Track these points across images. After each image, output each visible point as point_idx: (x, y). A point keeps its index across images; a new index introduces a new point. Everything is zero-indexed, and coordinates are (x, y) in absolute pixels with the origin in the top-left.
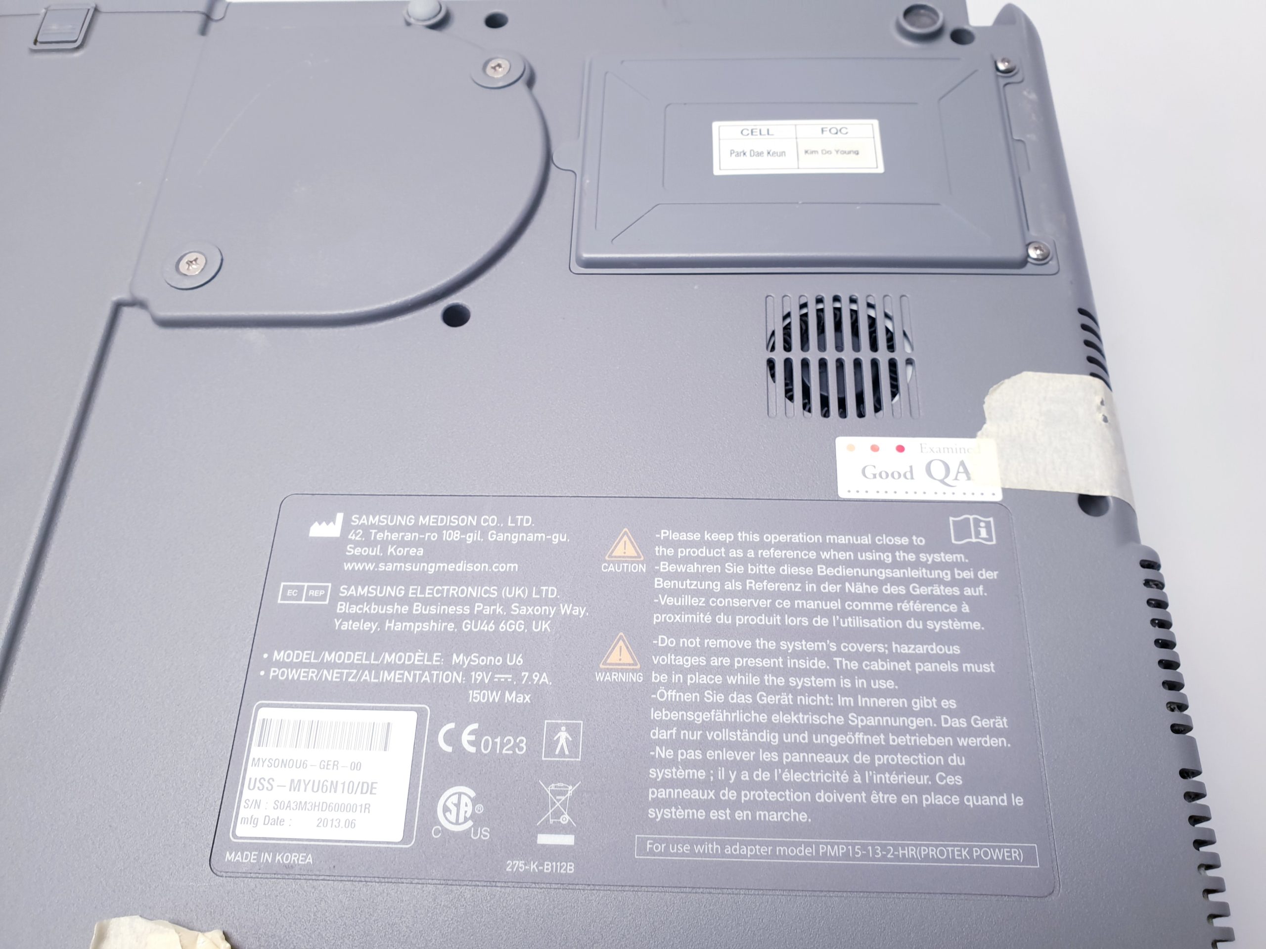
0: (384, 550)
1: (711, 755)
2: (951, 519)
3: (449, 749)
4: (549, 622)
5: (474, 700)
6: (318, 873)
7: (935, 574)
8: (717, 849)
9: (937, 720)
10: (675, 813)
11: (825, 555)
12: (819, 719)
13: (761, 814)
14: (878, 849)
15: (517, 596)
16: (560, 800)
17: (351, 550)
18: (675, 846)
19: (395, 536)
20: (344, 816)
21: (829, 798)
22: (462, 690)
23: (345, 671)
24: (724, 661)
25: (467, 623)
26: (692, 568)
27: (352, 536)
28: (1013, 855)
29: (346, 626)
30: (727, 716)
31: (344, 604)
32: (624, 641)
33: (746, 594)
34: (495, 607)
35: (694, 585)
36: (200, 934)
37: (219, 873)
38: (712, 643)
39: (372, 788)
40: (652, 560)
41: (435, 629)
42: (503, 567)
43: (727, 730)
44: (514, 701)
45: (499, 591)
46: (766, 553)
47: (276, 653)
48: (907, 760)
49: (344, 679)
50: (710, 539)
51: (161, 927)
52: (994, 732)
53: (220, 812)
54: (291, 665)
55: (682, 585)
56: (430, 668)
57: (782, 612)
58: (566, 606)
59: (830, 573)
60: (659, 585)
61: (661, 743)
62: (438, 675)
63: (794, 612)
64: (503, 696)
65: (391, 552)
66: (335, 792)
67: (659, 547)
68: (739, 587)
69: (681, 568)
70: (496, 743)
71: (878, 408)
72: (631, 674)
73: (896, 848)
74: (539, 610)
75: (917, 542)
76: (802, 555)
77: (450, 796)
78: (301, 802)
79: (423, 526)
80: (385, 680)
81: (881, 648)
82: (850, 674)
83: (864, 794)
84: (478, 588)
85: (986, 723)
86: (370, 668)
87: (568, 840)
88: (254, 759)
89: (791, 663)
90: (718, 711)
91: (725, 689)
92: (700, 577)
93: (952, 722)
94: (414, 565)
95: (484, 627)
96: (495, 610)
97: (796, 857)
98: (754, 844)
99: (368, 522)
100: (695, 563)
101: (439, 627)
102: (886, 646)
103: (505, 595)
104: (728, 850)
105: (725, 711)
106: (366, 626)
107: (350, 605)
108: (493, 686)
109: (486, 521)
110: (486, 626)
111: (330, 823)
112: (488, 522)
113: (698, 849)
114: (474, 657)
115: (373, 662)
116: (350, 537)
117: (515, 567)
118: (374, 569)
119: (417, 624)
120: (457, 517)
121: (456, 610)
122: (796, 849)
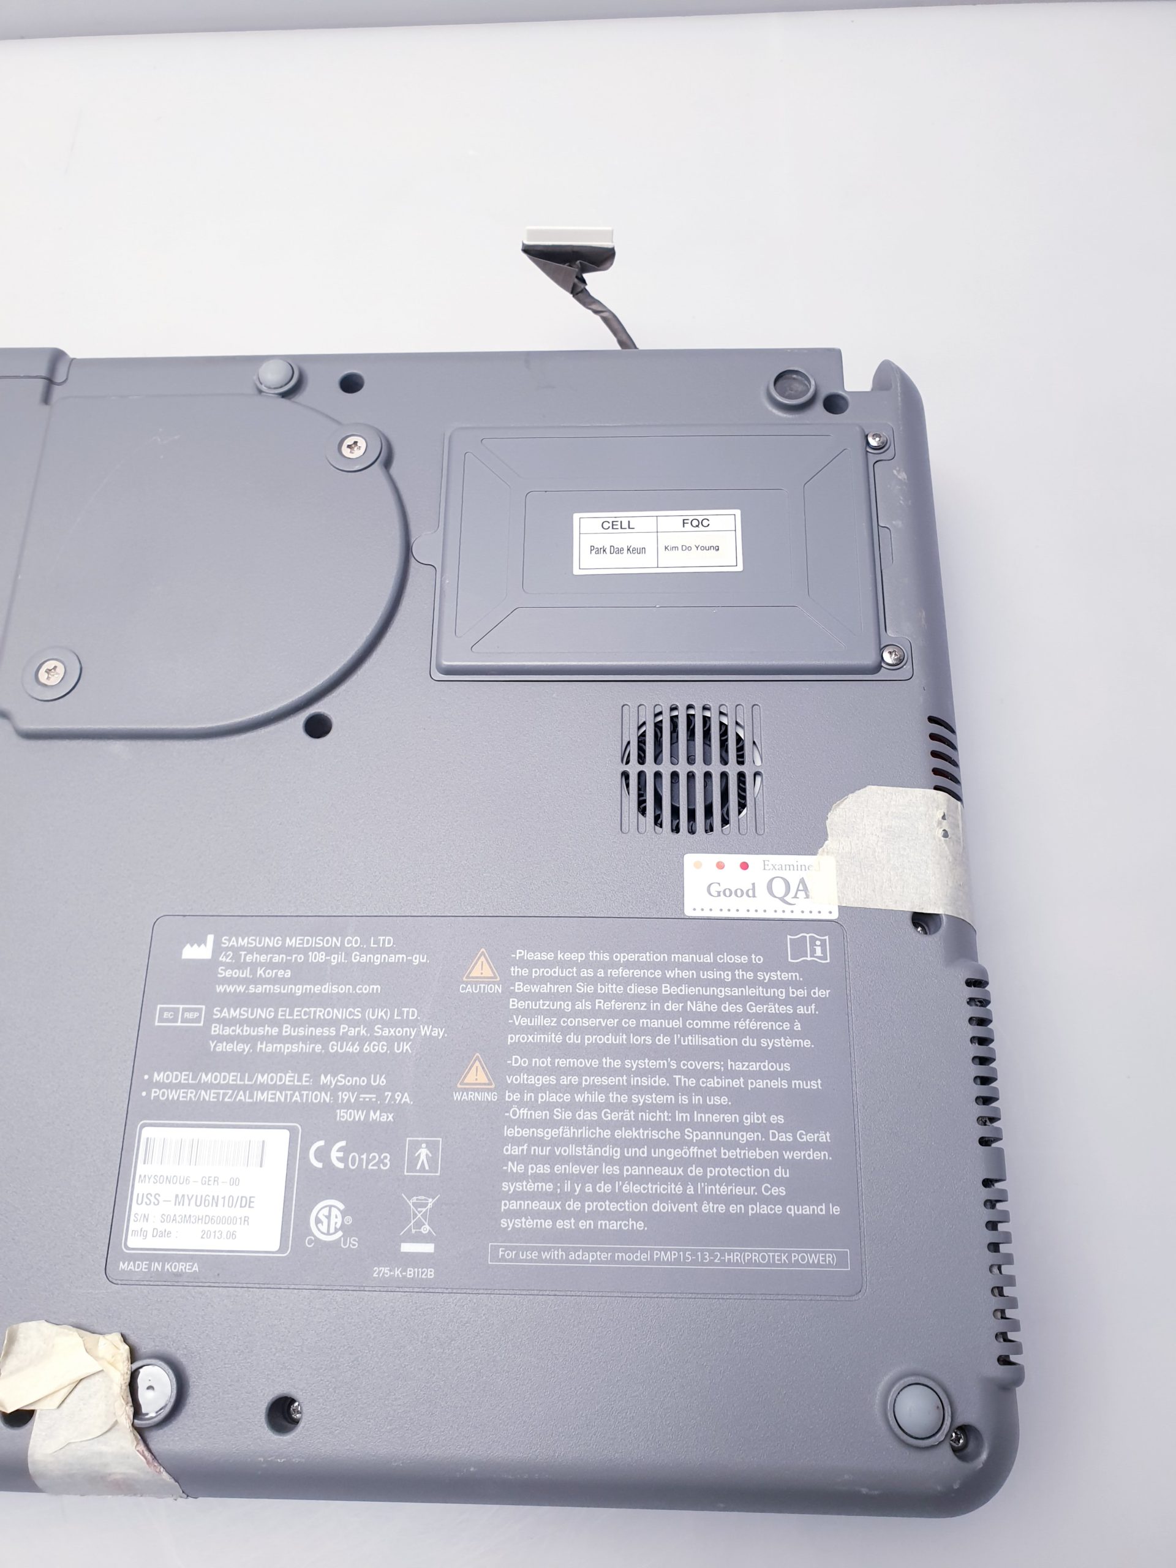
0: (253, 972)
1: (559, 1169)
2: (789, 937)
3: (319, 1165)
4: (410, 1043)
5: (341, 1119)
6: (204, 1280)
7: (771, 992)
8: (562, 1255)
9: (765, 1135)
10: (525, 1223)
11: (670, 974)
12: (658, 1134)
13: (602, 1223)
14: (706, 1255)
15: (379, 1018)
16: (421, 1211)
17: (223, 973)
18: (525, 1253)
19: (263, 958)
20: (225, 1228)
21: (664, 1208)
22: (329, 1108)
23: (222, 1092)
24: (573, 1080)
25: (333, 1045)
26: (545, 989)
27: (223, 958)
28: (827, 1259)
29: (221, 1048)
30: (574, 1132)
31: (218, 1026)
32: (480, 1062)
33: (594, 1013)
34: (359, 1029)
35: (546, 1005)
36: (101, 1337)
37: (114, 1281)
38: (562, 1062)
39: (250, 1202)
40: (507, 981)
41: (304, 1051)
42: (366, 989)
43: (574, 1146)
44: (378, 1120)
45: (363, 1012)
46: (614, 973)
47: (156, 1074)
48: (736, 1172)
49: (221, 1100)
50: (563, 959)
51: (65, 1330)
52: (817, 1146)
53: (112, 1225)
54: (170, 1086)
55: (536, 1006)
56: (301, 1088)
57: (628, 1031)
58: (426, 1028)
59: (674, 992)
60: (513, 1005)
61: (512, 1158)
62: (307, 1095)
63: (639, 1031)
64: (367, 1115)
65: (260, 974)
66: (217, 1206)
67: (514, 968)
68: (588, 1007)
69: (535, 989)
70: (363, 1159)
71: (725, 821)
72: (486, 1093)
73: (722, 1253)
74: (401, 1032)
75: (755, 961)
76: (648, 974)
78: (185, 1216)
79: (290, 947)
80: (258, 1100)
81: (717, 1065)
82: (688, 1091)
83: (695, 1205)
84: (343, 1010)
85: (810, 1137)
86: (244, 1088)
87: (429, 1248)
88: (140, 1176)
89: (634, 1081)
90: (565, 1127)
91: (572, 1106)
92: (553, 997)
93: (779, 1136)
94: (282, 987)
95: (349, 1048)
96: (359, 1032)
97: (633, 1262)
98: (595, 1250)
99: (237, 943)
100: (548, 984)
101: (308, 1048)
102: (722, 1063)
103: (369, 1017)
104: (572, 1256)
105: (572, 1128)
106: (240, 1047)
107: (223, 1027)
108: (359, 1105)
109: (349, 942)
110: (351, 1047)
111: (213, 1234)
112: (352, 943)
113: (545, 1255)
114: (341, 1077)
115: (246, 1082)
116: (220, 959)
117: (377, 989)
118: (244, 991)
119: (287, 1045)
120: (322, 938)
121: (323, 1032)
122: (633, 1255)
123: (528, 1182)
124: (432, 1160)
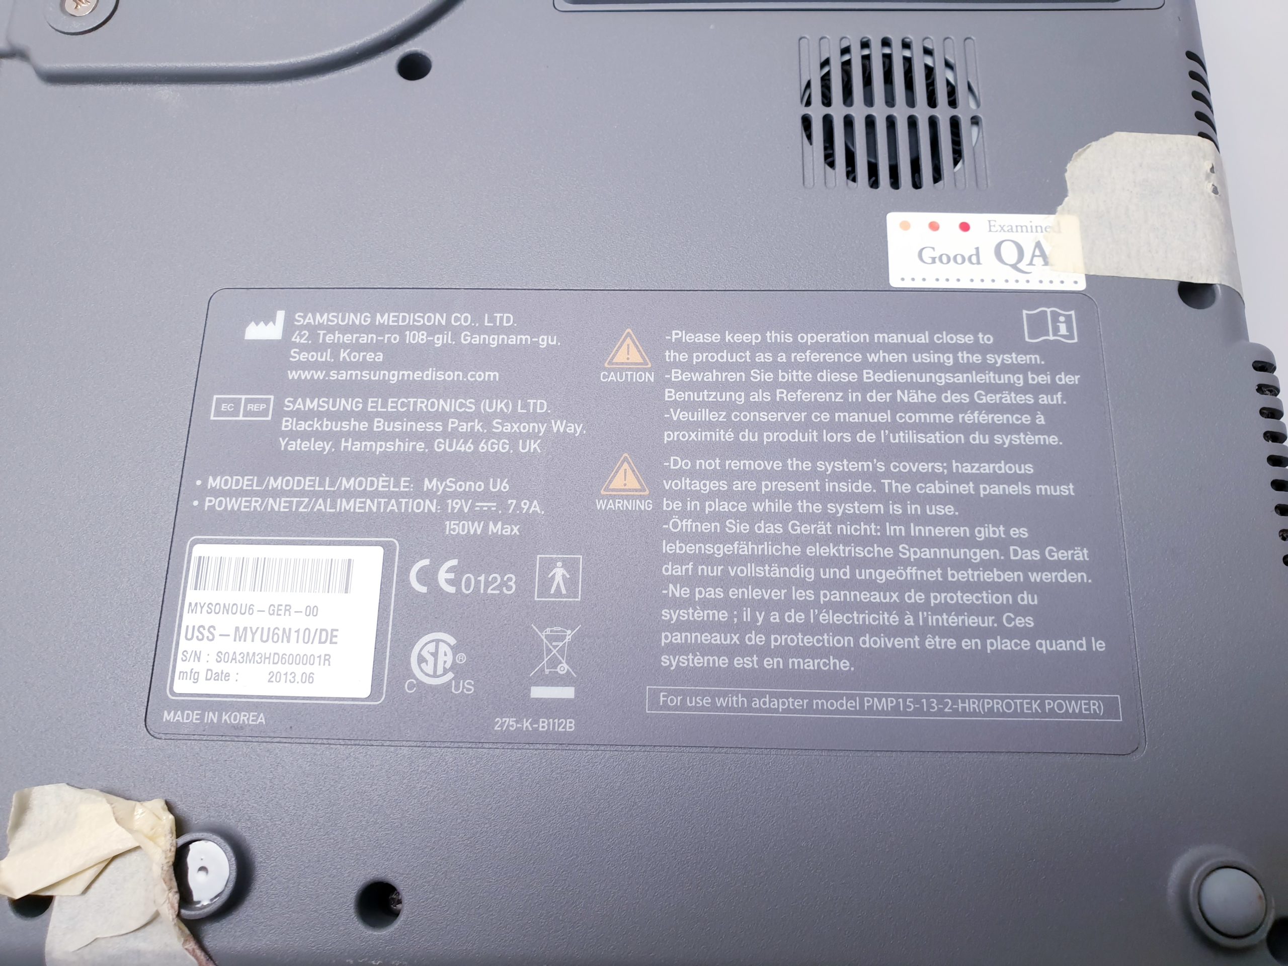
0: (335, 355)
1: (734, 593)
2: (1025, 312)
3: (424, 590)
4: (539, 441)
5: (452, 532)
6: (272, 735)
7: (1005, 378)
8: (743, 701)
9: (1005, 552)
10: (693, 660)
11: (872, 358)
12: (863, 551)
13: (794, 662)
14: (933, 702)
15: (498, 410)
16: (558, 646)
17: (297, 356)
18: (694, 698)
19: (347, 338)
20: (299, 669)
21: (875, 642)
22: (437, 520)
23: (295, 500)
24: (749, 486)
25: (439, 443)
26: (711, 377)
27: (296, 338)
28: (1092, 707)
29: (294, 446)
30: (753, 549)
31: (290, 420)
32: (629, 463)
33: (775, 406)
34: (473, 423)
35: (712, 396)
36: (138, 803)
37: (156, 735)
38: (735, 465)
39: (332, 636)
40: (662, 368)
41: (402, 450)
42: (481, 376)
43: (753, 565)
44: (499, 533)
45: (477, 404)
46: (800, 357)
47: (211, 479)
48: (968, 598)
49: (294, 510)
50: (732, 341)
51: (93, 796)
52: (1072, 566)
53: (153, 666)
54: (229, 494)
55: (698, 397)
56: (398, 496)
57: (819, 427)
58: (559, 423)
59: (879, 379)
60: (670, 397)
61: (675, 580)
62: (407, 503)
63: (834, 427)
64: (486, 527)
65: (344, 358)
66: (288, 641)
67: (670, 352)
68: (767, 398)
69: (697, 377)
70: (480, 581)
71: (937, 176)
72: (638, 501)
73: (955, 700)
74: (527, 428)
75: (983, 340)
76: (844, 357)
77: (426, 644)
78: (248, 653)
79: (382, 325)
80: (343, 510)
81: (939, 467)
82: (901, 499)
83: (917, 639)
84: (451, 401)
85: (1062, 555)
86: (324, 495)
87: (568, 693)
88: (190, 604)
89: (829, 487)
90: (742, 542)
91: (750, 517)
92: (720, 386)
93: (1022, 554)
94: (372, 372)
95: (461, 447)
96: (473, 427)
97: (836, 711)
98: (786, 696)
99: (314, 321)
100: (714, 371)
101: (408, 447)
102: (945, 465)
103: (484, 409)
104: (757, 703)
105: (750, 543)
106: (318, 446)
107: (297, 421)
108: (474, 516)
109: (457, 319)
110: (463, 445)
111: (283, 677)
112: (460, 321)
113: (720, 702)
114: (450, 482)
115: (327, 488)
116: (293, 339)
117: (495, 376)
118: (324, 379)
119: (379, 443)
120: (422, 315)
121: (426, 427)
122: (837, 702)
123: (695, 609)
124: (571, 583)
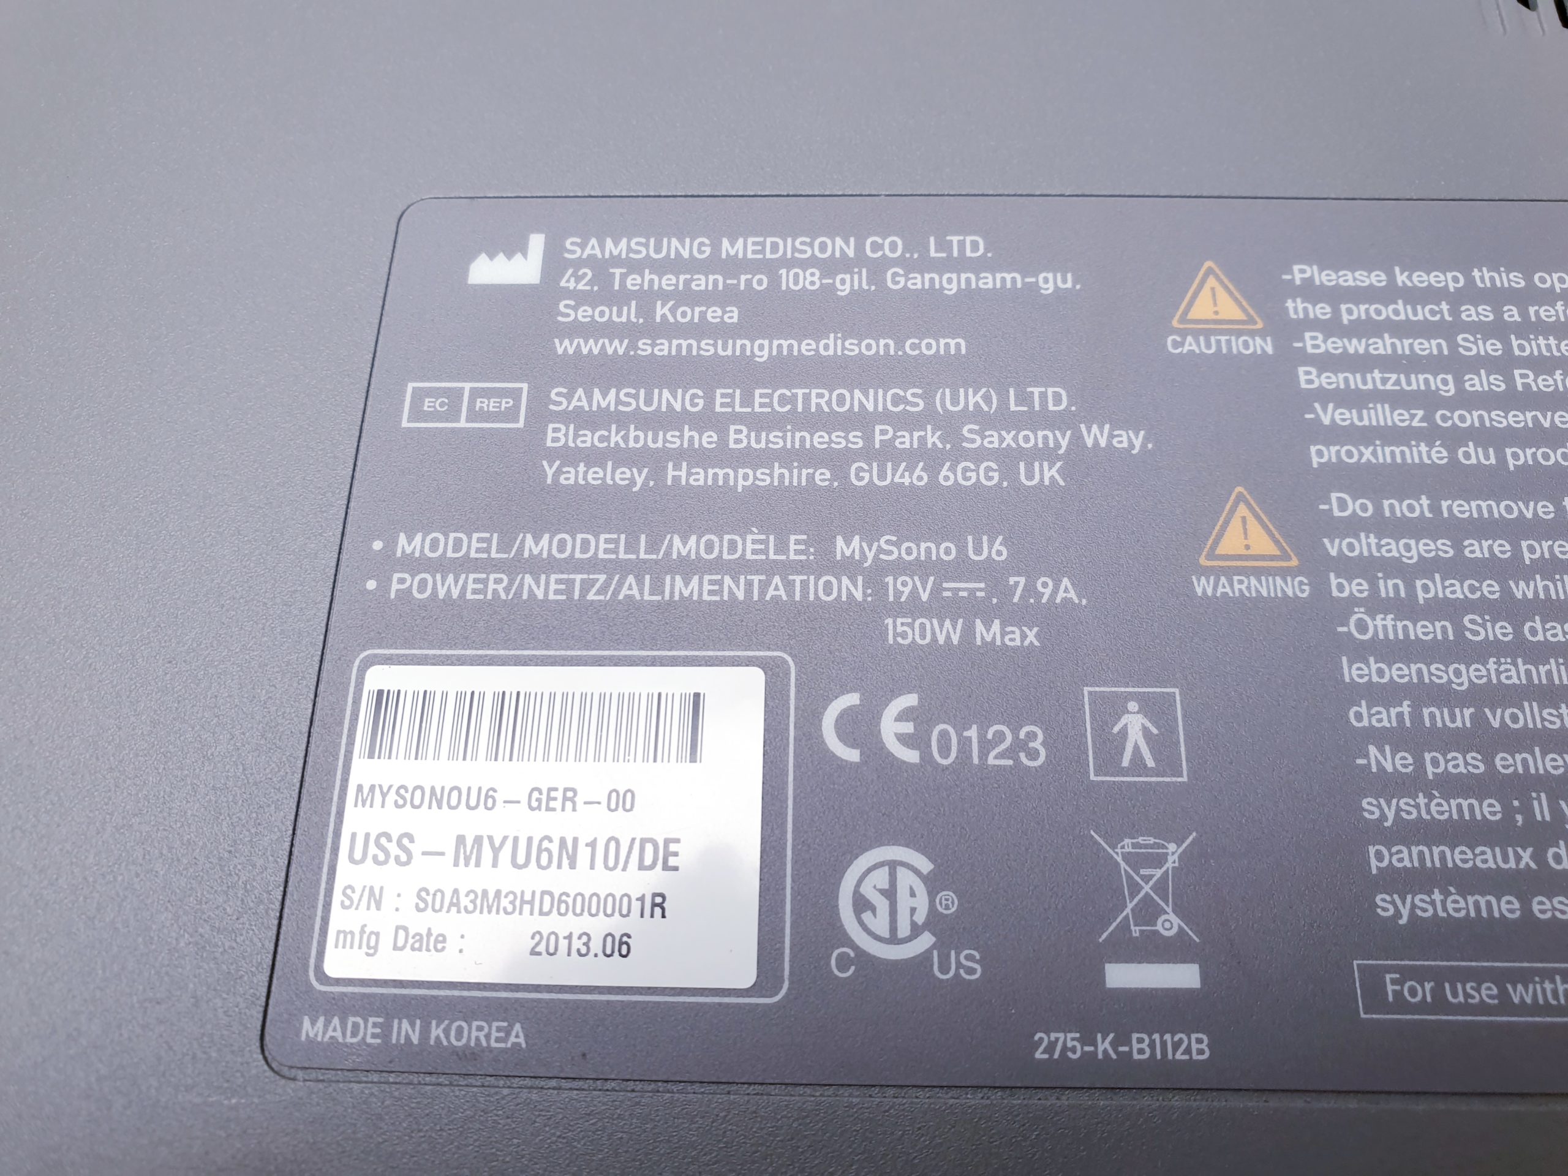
0: (645, 310)
1: (1506, 762)
3: (852, 755)
4: (1059, 464)
5: (899, 639)
6: (543, 1072)
15: (971, 408)
16: (1152, 876)
17: (567, 312)
18: (1460, 986)
19: (668, 282)
20: (598, 925)
22: (868, 615)
23: (578, 577)
24: (1496, 549)
25: (860, 469)
26: (1382, 346)
27: (568, 281)
29: (572, 476)
30: (1528, 672)
31: (563, 428)
33: (1512, 400)
34: (922, 433)
35: (1392, 382)
37: (285, 1071)
38: (1461, 509)
39: (667, 854)
40: (1283, 330)
41: (787, 483)
42: (930, 347)
43: (1535, 705)
44: (998, 643)
45: (928, 397)
46: (1545, 313)
47: (402, 539)
49: (575, 597)
50: (1408, 284)
53: (281, 918)
54: (441, 566)
55: (1365, 383)
56: (786, 569)
58: (1095, 429)
60: (1309, 381)
61: (1379, 736)
62: (805, 585)
64: (969, 631)
65: (664, 316)
66: (572, 866)
67: (1294, 302)
68: (1499, 386)
69: (1355, 346)
70: (969, 739)
72: (1277, 579)
74: (1031, 439)
77: (869, 871)
78: (485, 892)
79: (733, 259)
80: (677, 598)
84: (876, 394)
86: (639, 569)
87: (1184, 976)
88: (360, 788)
90: (1503, 660)
91: (1511, 610)
92: (1403, 364)
94: (720, 342)
95: (903, 476)
96: (922, 440)
99: (603, 251)
100: (1386, 336)
101: (798, 477)
103: (943, 406)
105: (1520, 661)
106: (622, 476)
107: (576, 430)
108: (943, 607)
109: (876, 247)
110: (907, 474)
111: (562, 943)
112: (883, 249)
113: (1518, 994)
114: (887, 542)
115: (642, 556)
116: (563, 284)
117: (958, 345)
118: (626, 353)
119: (741, 472)
120: (808, 240)
121: (831, 441)
123: (1431, 797)
124: (1162, 744)
